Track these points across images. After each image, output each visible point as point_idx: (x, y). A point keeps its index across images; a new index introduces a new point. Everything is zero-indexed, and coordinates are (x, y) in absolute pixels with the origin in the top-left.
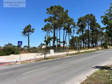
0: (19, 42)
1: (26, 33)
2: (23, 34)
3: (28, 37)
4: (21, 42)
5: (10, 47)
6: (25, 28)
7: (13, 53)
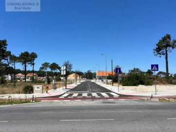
0: (152, 66)
1: (160, 50)
2: (156, 53)
3: (165, 56)
4: (157, 66)
5: (137, 74)
6: (159, 43)
7: (142, 83)
